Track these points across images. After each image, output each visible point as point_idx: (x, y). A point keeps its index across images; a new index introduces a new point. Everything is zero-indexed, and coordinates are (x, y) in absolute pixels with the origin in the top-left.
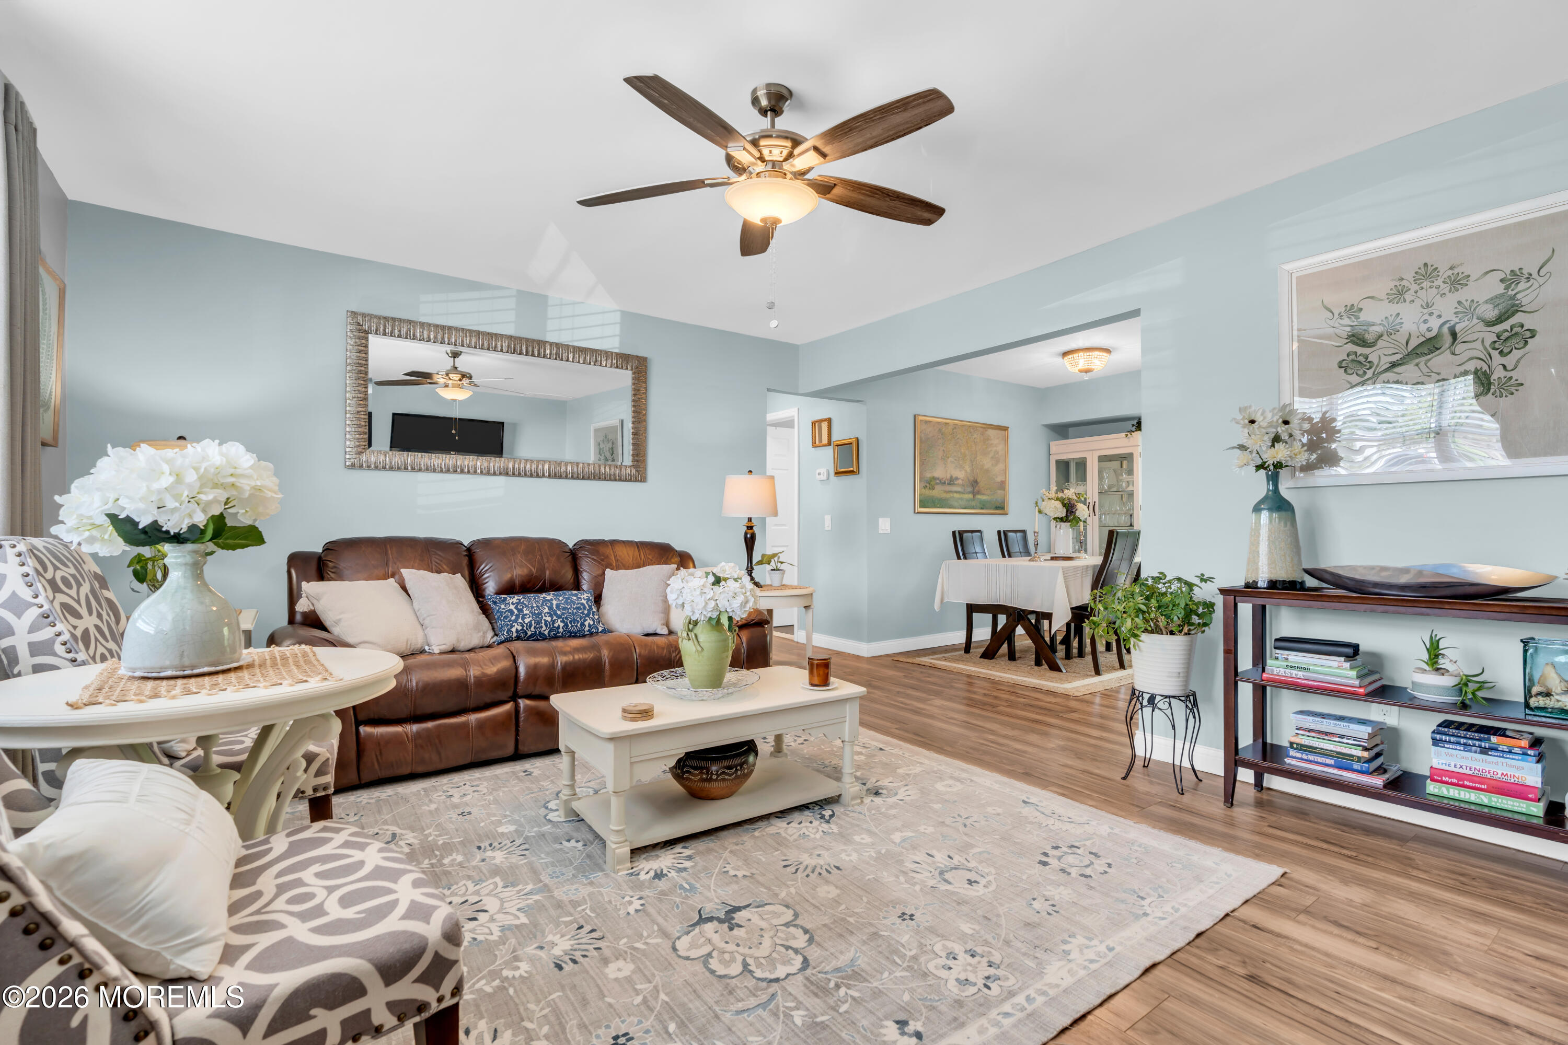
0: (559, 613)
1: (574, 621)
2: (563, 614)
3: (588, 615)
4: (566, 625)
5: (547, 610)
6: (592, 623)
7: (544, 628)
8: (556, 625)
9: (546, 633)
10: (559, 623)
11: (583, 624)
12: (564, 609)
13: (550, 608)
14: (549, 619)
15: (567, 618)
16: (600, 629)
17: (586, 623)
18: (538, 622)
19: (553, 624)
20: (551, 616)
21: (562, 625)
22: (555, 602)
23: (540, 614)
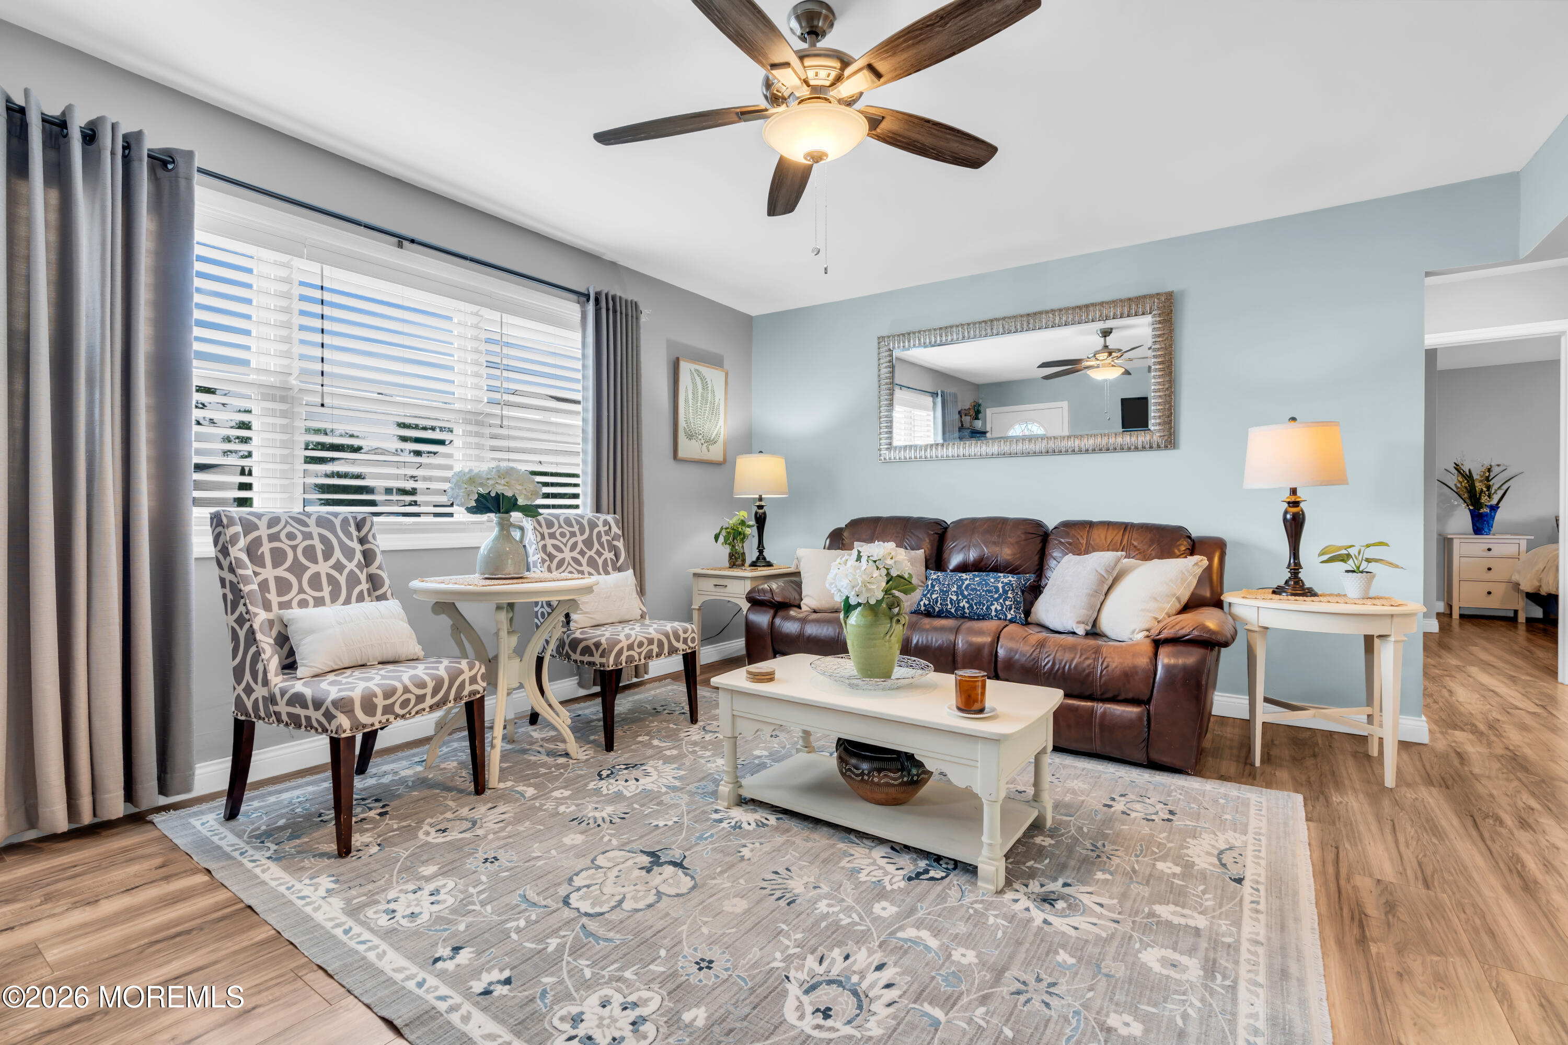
0: (966, 593)
1: (980, 603)
2: (970, 594)
3: (997, 600)
4: (971, 606)
5: (955, 589)
6: (999, 608)
7: (950, 606)
8: (961, 605)
9: (953, 610)
10: (964, 603)
11: (988, 608)
12: (972, 590)
13: (959, 587)
14: (954, 598)
15: (972, 599)
16: (1009, 617)
17: (993, 608)
18: (944, 600)
19: (958, 603)
20: (957, 595)
21: (967, 605)
22: (967, 582)
23: (947, 591)
